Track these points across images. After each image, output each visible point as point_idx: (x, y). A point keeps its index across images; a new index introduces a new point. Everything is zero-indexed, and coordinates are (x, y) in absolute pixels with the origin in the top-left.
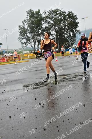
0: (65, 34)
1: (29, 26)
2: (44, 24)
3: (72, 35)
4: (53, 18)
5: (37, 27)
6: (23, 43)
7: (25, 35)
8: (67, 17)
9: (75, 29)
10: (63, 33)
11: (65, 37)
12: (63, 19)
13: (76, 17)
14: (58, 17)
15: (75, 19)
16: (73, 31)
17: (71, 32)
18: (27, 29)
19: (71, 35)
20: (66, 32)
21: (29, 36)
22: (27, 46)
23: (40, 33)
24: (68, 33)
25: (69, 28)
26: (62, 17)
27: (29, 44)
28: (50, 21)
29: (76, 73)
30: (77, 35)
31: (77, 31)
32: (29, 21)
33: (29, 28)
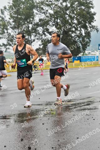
0: (73, 32)
1: (12, 17)
2: (37, 14)
3: (84, 34)
4: (52, 4)
5: (26, 19)
6: (2, 45)
7: (6, 31)
8: (77, 3)
9: (90, 23)
10: (70, 30)
11: (72, 37)
12: (69, 7)
13: (92, 4)
14: (61, 4)
15: (89, 8)
16: (85, 27)
17: (82, 29)
18: (9, 22)
19: (82, 34)
20: (75, 28)
21: (12, 34)
22: (8, 50)
23: (30, 28)
24: (78, 30)
25: (79, 23)
26: (68, 3)
27: (11, 47)
28: (47, 9)
29: (90, 97)
30: (92, 34)
31: (93, 27)
32: (12, 9)
33: (11, 20)
